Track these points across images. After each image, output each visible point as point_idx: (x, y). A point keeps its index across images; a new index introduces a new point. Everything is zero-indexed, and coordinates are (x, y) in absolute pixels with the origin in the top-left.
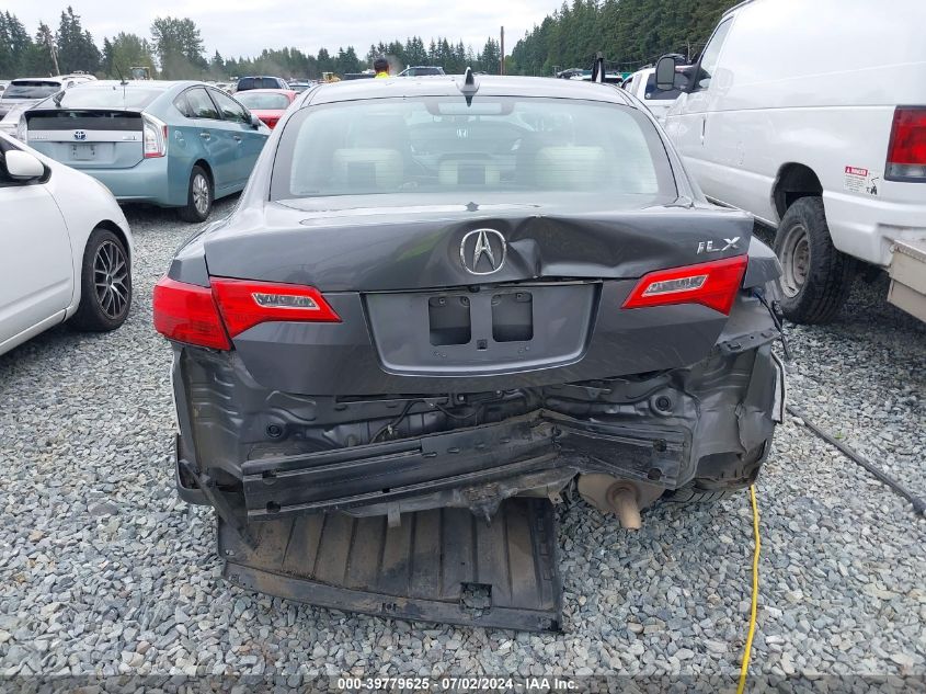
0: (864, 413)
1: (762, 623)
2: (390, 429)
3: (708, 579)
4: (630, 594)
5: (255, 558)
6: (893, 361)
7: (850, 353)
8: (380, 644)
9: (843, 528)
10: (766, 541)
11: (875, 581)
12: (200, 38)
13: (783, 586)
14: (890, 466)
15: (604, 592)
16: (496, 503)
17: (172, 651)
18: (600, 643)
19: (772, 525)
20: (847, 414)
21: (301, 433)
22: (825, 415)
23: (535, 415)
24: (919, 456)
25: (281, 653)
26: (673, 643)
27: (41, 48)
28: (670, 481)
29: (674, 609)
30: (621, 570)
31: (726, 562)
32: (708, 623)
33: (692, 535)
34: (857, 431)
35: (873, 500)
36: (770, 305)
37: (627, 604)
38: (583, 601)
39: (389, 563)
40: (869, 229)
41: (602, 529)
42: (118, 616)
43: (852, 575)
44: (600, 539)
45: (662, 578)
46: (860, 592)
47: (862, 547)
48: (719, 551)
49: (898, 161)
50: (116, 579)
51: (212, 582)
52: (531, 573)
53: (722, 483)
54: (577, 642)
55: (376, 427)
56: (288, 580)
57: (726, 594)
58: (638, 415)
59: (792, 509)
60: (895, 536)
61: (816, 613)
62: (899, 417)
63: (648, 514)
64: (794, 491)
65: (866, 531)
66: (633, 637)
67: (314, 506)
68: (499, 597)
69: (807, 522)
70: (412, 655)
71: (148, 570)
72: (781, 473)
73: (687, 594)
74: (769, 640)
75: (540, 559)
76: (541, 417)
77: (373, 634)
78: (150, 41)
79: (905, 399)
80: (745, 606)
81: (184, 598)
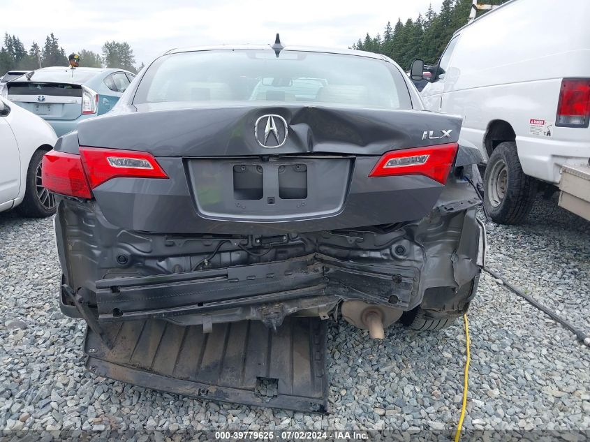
0: (543, 278)
1: (470, 410)
2: (206, 261)
3: (433, 380)
4: (377, 389)
5: (110, 355)
6: (563, 248)
7: (534, 242)
8: (196, 418)
9: (528, 349)
10: (475, 356)
11: (550, 384)
12: (133, 54)
13: (486, 386)
14: (561, 311)
15: (358, 387)
16: (281, 318)
17: (45, 420)
18: (354, 422)
19: (479, 346)
20: (532, 278)
21: (141, 262)
22: (517, 279)
23: (311, 257)
24: (581, 305)
25: (124, 423)
26: (406, 422)
27: (32, 58)
28: (404, 305)
29: (408, 399)
30: (372, 373)
31: (446, 370)
32: (432, 409)
33: (423, 351)
34: (538, 289)
35: (550, 332)
36: (475, 186)
37: (376, 395)
38: (343, 392)
39: (206, 362)
40: (546, 159)
41: (361, 346)
42: (11, 395)
43: (534, 380)
44: (359, 353)
45: (401, 379)
46: (540, 391)
47: (541, 362)
48: (442, 362)
49: (565, 113)
50: (14, 370)
51: (82, 374)
52: (307, 372)
53: (444, 313)
54: (337, 420)
55: (196, 260)
56: (132, 370)
57: (445, 390)
58: (383, 259)
59: (493, 336)
60: (564, 355)
61: (508, 405)
62: (567, 281)
63: (394, 337)
64: (495, 325)
65: (544, 351)
66: (377, 418)
67: (147, 313)
68: (283, 387)
69: (504, 345)
70: (219, 427)
71: (38, 365)
72: (486, 314)
73: (418, 390)
74: (474, 422)
75: (315, 362)
76: (315, 258)
77: (192, 412)
78: (101, 56)
79: (570, 270)
80: (458, 398)
81: (59, 385)
